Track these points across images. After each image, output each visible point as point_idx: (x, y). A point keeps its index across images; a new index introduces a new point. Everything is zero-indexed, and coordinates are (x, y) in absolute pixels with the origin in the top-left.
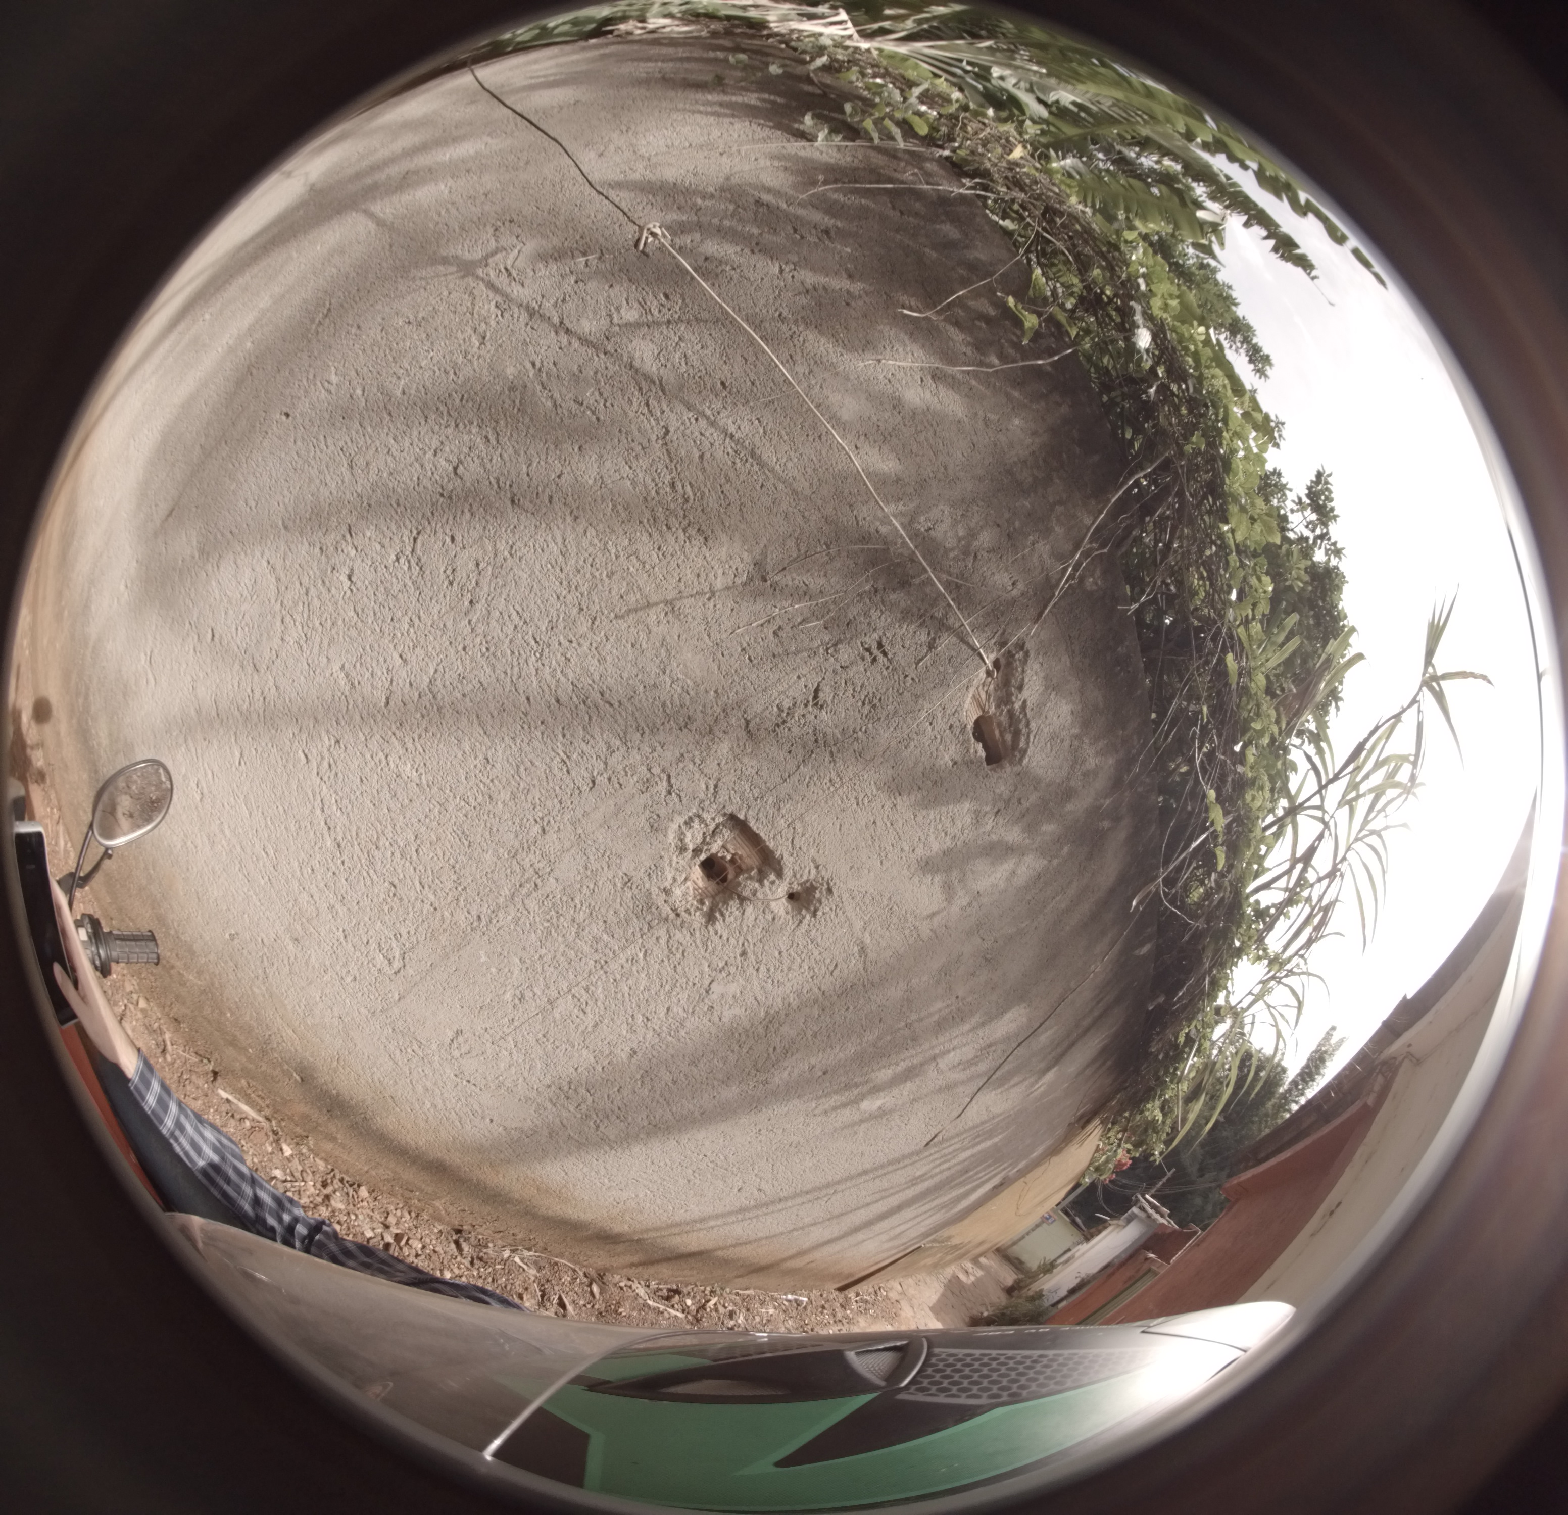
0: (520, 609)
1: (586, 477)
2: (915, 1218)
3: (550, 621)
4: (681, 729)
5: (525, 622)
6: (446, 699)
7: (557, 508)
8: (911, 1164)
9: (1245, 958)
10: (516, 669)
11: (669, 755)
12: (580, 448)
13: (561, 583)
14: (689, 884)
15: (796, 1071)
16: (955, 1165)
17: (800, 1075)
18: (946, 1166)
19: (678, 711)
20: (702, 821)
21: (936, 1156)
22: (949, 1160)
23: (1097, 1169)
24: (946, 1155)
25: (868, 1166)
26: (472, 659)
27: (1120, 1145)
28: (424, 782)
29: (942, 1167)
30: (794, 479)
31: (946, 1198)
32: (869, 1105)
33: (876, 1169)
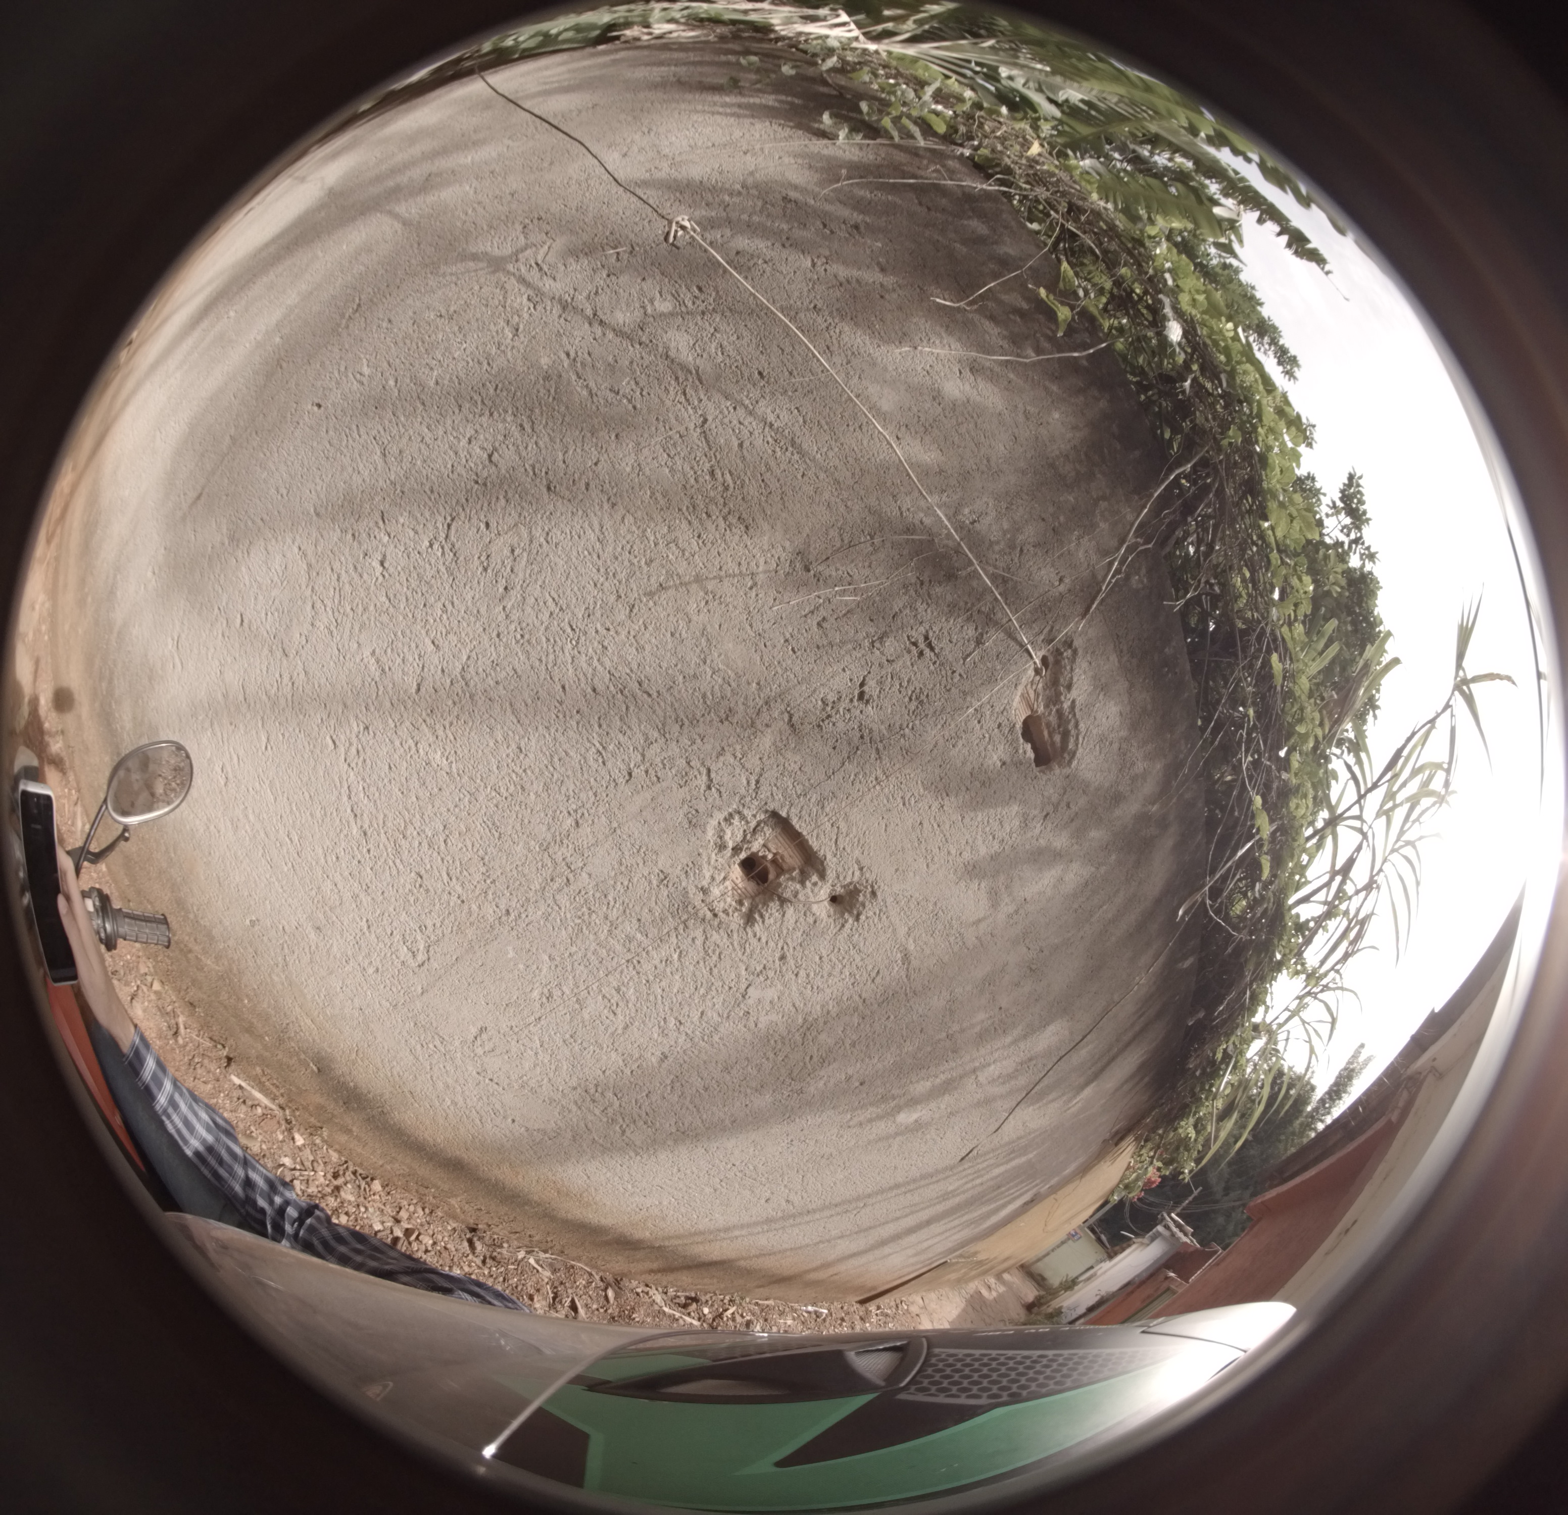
0: (555, 596)
1: (623, 464)
2: (943, 1233)
3: (587, 608)
4: (722, 722)
5: (561, 609)
6: (479, 686)
7: (594, 495)
8: (944, 1179)
9: (1285, 972)
10: (551, 657)
11: (710, 748)
12: (617, 436)
13: (598, 570)
14: (727, 883)
15: (833, 1081)
16: (988, 1180)
17: (836, 1085)
18: (978, 1181)
19: (719, 703)
20: (743, 817)
21: (969, 1171)
22: (982, 1176)
23: (1127, 1187)
24: (979, 1171)
25: (900, 1180)
26: (506, 646)
27: (1151, 1163)
28: (454, 770)
29: (974, 1183)
30: (836, 468)
31: (976, 1214)
32: (906, 1118)
33: (908, 1183)
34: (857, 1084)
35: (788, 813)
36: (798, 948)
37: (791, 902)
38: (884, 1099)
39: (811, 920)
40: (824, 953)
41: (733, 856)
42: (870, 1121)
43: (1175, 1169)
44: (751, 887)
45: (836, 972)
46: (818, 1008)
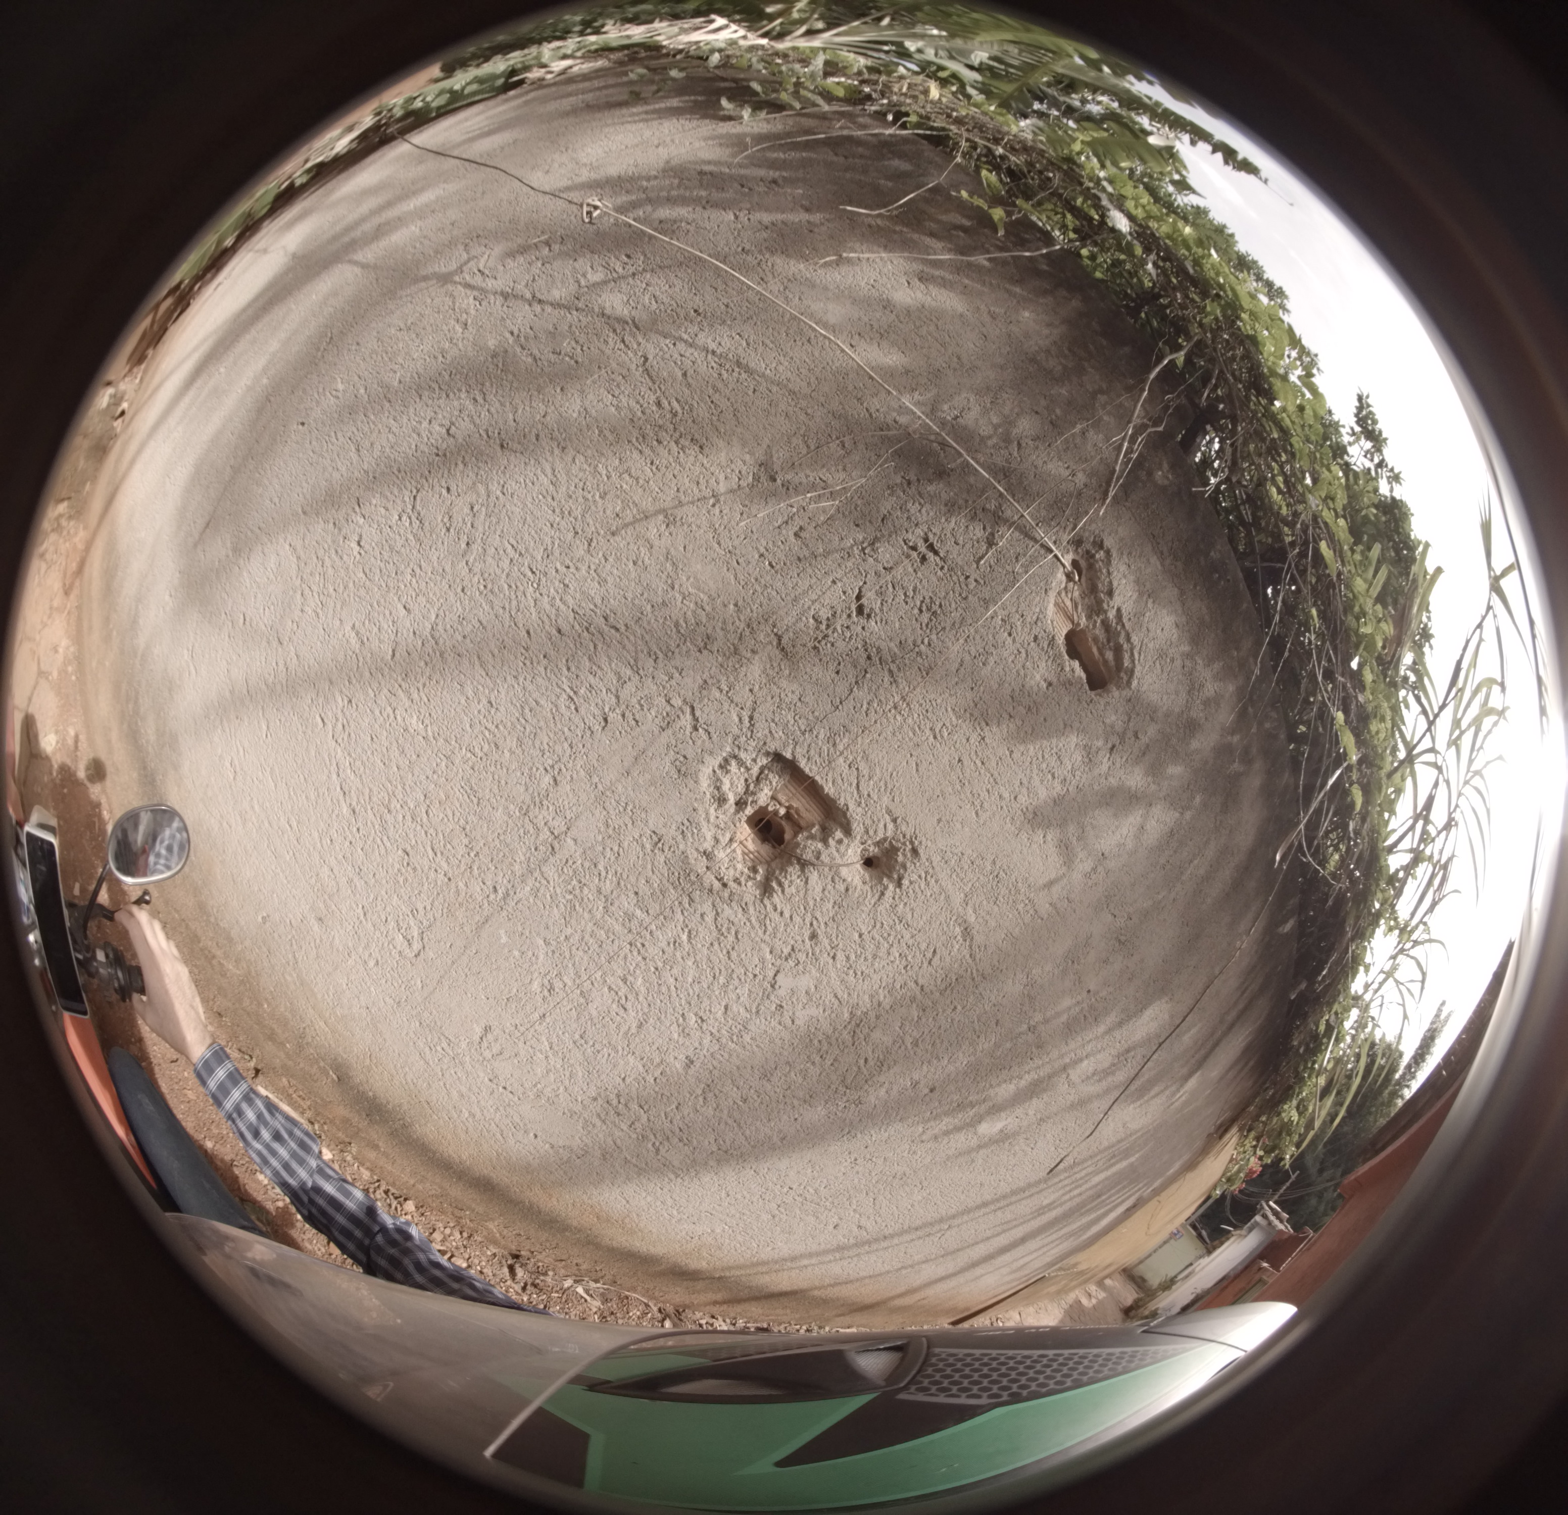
0: (515, 544)
1: (570, 411)
2: (1040, 1249)
3: (546, 549)
4: (700, 651)
5: (521, 554)
6: (448, 643)
7: (544, 444)
8: (1038, 1193)
10: (514, 603)
11: (690, 683)
12: (562, 389)
13: (554, 511)
14: (735, 845)
15: (895, 1088)
16: (1087, 1190)
17: (900, 1093)
18: (1076, 1192)
19: (694, 631)
20: (741, 763)
21: (1066, 1182)
22: (1080, 1186)
23: (1229, 1180)
24: (1077, 1181)
25: (988, 1198)
26: (471, 598)
27: (1255, 1153)
28: (430, 734)
29: (1072, 1194)
30: (789, 380)
31: (1074, 1226)
32: (988, 1128)
33: (998, 1200)
34: (926, 1091)
35: (793, 754)
36: (831, 924)
37: (813, 865)
38: (960, 1107)
39: (842, 887)
40: (864, 930)
41: (738, 811)
42: (947, 1133)
43: (1276, 1156)
44: (766, 850)
45: (882, 953)
46: (866, 997)
